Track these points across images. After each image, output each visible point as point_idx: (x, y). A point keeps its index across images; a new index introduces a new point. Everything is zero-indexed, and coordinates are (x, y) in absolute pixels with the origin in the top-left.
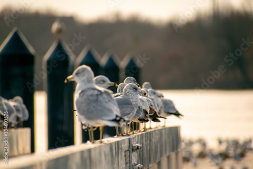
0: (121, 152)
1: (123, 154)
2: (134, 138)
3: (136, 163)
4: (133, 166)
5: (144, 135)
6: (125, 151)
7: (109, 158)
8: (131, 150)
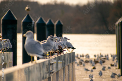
0: (45, 66)
1: (46, 66)
2: (51, 60)
3: (51, 70)
4: (50, 71)
5: (57, 58)
6: (47, 65)
7: (38, 69)
8: (49, 64)
